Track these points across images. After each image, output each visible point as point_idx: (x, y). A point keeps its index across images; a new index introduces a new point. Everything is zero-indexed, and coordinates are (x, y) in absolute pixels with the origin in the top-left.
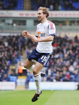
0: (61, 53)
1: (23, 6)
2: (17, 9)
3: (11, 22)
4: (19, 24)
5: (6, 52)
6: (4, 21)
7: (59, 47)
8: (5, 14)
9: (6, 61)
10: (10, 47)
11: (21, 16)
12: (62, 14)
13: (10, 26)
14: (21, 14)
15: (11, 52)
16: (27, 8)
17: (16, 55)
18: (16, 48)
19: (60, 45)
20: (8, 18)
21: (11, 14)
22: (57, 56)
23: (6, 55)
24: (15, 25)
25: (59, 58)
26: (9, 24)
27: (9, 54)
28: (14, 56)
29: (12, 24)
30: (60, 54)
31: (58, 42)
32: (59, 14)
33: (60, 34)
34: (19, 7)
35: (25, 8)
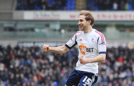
0: (128, 70)
1: (75, 5)
2: (67, 10)
3: (57, 27)
4: (70, 31)
5: (51, 70)
6: (48, 26)
7: (125, 62)
8: (49, 16)
9: (51, 82)
10: (57, 63)
11: (73, 19)
12: (130, 16)
13: (57, 33)
14: (71, 16)
15: (58, 69)
16: (80, 7)
17: (64, 74)
18: (64, 63)
19: (128, 60)
20: (54, 21)
21: (58, 15)
22: (123, 75)
23: (51, 74)
24: (63, 31)
25: (126, 78)
26: (55, 30)
27: (55, 72)
28: (62, 75)
29: (60, 30)
30: (127, 72)
31: (124, 55)
32: (126, 16)
33: (127, 44)
34: (69, 7)
35: (77, 7)
